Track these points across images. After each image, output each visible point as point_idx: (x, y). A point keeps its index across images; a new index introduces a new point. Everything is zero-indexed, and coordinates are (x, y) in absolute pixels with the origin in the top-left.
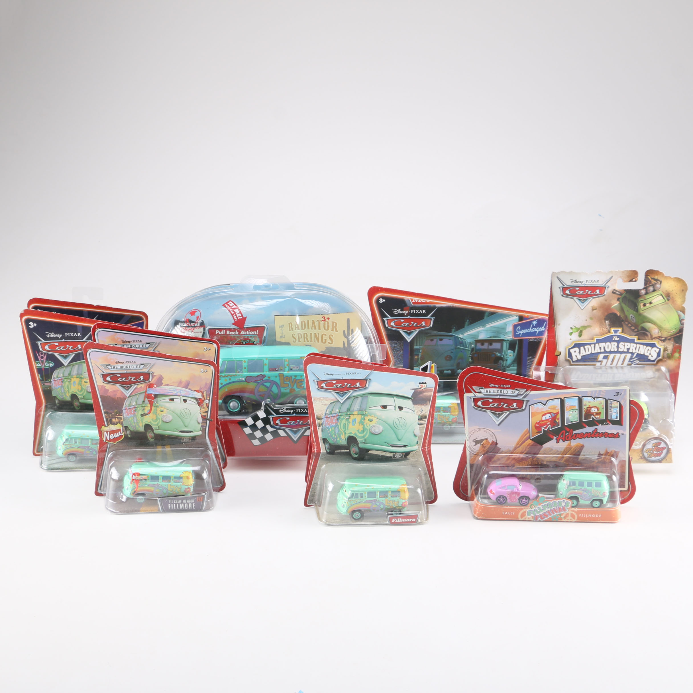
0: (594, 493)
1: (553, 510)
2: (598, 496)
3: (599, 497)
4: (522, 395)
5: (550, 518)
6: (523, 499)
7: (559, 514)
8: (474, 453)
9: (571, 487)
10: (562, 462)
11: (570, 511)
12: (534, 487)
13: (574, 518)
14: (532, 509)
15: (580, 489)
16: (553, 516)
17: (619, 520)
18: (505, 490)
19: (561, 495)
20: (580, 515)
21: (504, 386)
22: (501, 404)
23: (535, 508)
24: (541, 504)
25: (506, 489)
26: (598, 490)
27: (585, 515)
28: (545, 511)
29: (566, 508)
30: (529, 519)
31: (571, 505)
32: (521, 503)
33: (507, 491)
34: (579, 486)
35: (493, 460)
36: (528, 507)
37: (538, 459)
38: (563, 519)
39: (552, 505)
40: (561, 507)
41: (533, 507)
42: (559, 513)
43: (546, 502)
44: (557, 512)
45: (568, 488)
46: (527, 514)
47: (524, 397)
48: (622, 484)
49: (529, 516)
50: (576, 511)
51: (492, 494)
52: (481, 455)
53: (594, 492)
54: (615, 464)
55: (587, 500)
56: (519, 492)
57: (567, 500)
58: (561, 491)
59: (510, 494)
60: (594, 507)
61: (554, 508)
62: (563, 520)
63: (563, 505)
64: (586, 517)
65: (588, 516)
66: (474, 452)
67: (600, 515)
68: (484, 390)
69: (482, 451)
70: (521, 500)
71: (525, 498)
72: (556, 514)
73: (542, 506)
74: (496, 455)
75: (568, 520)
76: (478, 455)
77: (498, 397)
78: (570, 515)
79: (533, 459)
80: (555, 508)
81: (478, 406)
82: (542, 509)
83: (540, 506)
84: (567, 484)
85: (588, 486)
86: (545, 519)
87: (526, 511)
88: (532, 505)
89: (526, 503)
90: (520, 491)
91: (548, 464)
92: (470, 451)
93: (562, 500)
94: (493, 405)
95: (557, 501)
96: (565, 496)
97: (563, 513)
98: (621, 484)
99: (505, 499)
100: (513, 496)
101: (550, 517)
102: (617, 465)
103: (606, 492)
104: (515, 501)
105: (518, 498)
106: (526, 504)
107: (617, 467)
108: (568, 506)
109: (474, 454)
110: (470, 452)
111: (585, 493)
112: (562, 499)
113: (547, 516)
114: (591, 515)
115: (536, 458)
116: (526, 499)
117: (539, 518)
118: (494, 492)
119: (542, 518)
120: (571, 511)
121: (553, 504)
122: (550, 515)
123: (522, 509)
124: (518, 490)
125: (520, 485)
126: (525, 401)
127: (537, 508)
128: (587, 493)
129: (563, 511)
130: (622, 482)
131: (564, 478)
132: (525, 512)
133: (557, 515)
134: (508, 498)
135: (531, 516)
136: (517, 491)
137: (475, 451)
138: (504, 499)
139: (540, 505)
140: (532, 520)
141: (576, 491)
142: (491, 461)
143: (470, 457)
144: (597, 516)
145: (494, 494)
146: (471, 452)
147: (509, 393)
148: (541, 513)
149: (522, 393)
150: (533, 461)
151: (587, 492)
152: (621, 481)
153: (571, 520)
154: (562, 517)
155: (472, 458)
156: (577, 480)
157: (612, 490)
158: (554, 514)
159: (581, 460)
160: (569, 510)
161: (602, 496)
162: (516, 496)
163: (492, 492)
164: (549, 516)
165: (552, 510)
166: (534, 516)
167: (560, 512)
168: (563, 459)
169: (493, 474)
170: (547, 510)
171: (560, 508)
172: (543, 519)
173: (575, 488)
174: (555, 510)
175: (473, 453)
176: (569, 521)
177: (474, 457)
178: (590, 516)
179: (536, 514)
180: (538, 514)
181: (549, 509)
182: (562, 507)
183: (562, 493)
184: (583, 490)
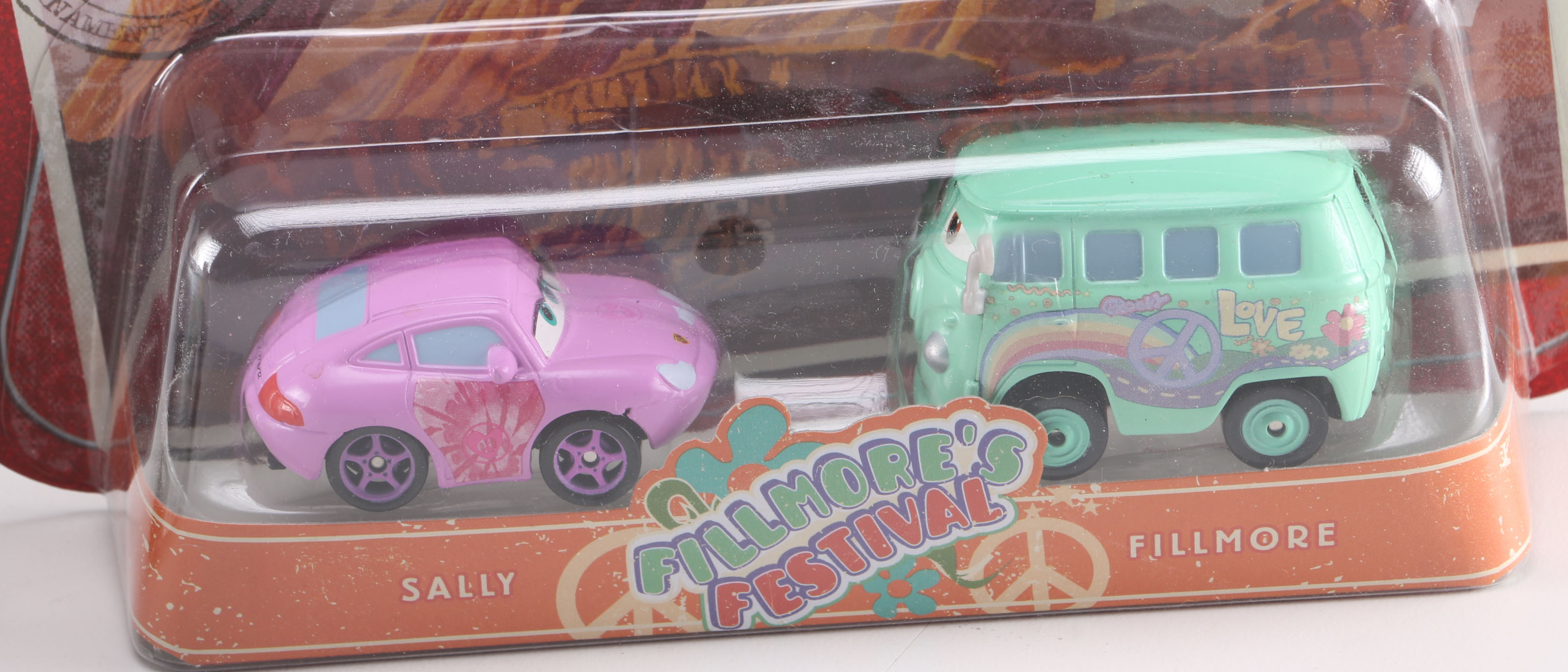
0: (1244, 329)
1: (876, 518)
2: (1278, 357)
3: (1293, 363)
5: (856, 596)
6: (581, 440)
7: (935, 554)
9: (1019, 295)
10: (941, 50)
11: (1033, 511)
13: (1084, 579)
14: (671, 525)
15: (1106, 306)
16: (883, 574)
18: (399, 377)
19: (941, 368)
20: (1135, 543)
23: (702, 519)
24: (759, 470)
25: (410, 366)
26: (1274, 303)
27: (1186, 543)
28: (798, 539)
29: (996, 494)
30: (657, 617)
31: (1037, 456)
32: (565, 480)
33: (419, 377)
34: (1096, 272)
36: (639, 512)
38: (974, 593)
39: (860, 476)
40: (950, 487)
41: (687, 506)
42: (929, 544)
43: (803, 456)
44: (912, 538)
45: (988, 301)
46: (631, 578)
49: (653, 588)
50: (1091, 507)
51: (283, 418)
52: (170, 57)
53: (1237, 320)
55: (1182, 401)
56: (532, 382)
57: (989, 416)
58: (933, 338)
59: (449, 405)
60: (1259, 461)
61: (875, 498)
62: (983, 600)
63: (964, 468)
64: (1191, 554)
65: (1209, 542)
67: (1323, 530)
70: (563, 445)
71: (596, 434)
72: (903, 550)
73: (765, 489)
75: (1028, 594)
78: (1036, 549)
79: (663, 51)
80: (893, 499)
82: (771, 516)
83: (753, 496)
84: (975, 268)
85: (1173, 270)
86: (810, 609)
87: (622, 550)
88: (672, 487)
89: (609, 475)
90: (545, 374)
93: (948, 424)
95: (903, 436)
96: (970, 384)
97: (976, 541)
99: (408, 454)
100: (478, 419)
101: (855, 589)
103: (1358, 307)
104: (501, 465)
105: (527, 434)
106: (604, 487)
108: (1011, 469)
111: (1156, 338)
112: (944, 414)
113: (827, 581)
114: (1237, 534)
115: (688, 40)
116: (610, 446)
117: (757, 607)
118: (296, 394)
119: (783, 607)
120: (1047, 510)
121: (866, 468)
122: (857, 567)
123: (585, 537)
124: (520, 364)
125: (540, 305)
127: (718, 515)
128: (1175, 334)
129: (969, 519)
131: (949, 209)
132: (616, 557)
133: (923, 563)
134: (434, 444)
135: (674, 590)
136: (509, 370)
138: (395, 460)
139: (742, 480)
140: (685, 621)
141: (1072, 322)
143: (63, 79)
144: (1292, 542)
145: (295, 418)
148: (769, 556)
151: (1177, 325)
153: (1054, 592)
154: (973, 571)
155: (82, 85)
156: (1071, 220)
158: (884, 552)
160: (1021, 511)
161: (1322, 353)
162: (511, 422)
163: (280, 397)
164: (847, 580)
165: (867, 525)
166: (703, 590)
167: (939, 527)
169: (268, 237)
170: (817, 524)
171: (938, 500)
172: (795, 606)
173: (1059, 302)
174: (889, 517)
176: (1042, 602)
177: (99, 75)
178: (1229, 547)
179: (723, 572)
180: (743, 572)
181: (840, 515)
182: (958, 481)
183: (945, 354)
184: (1136, 315)
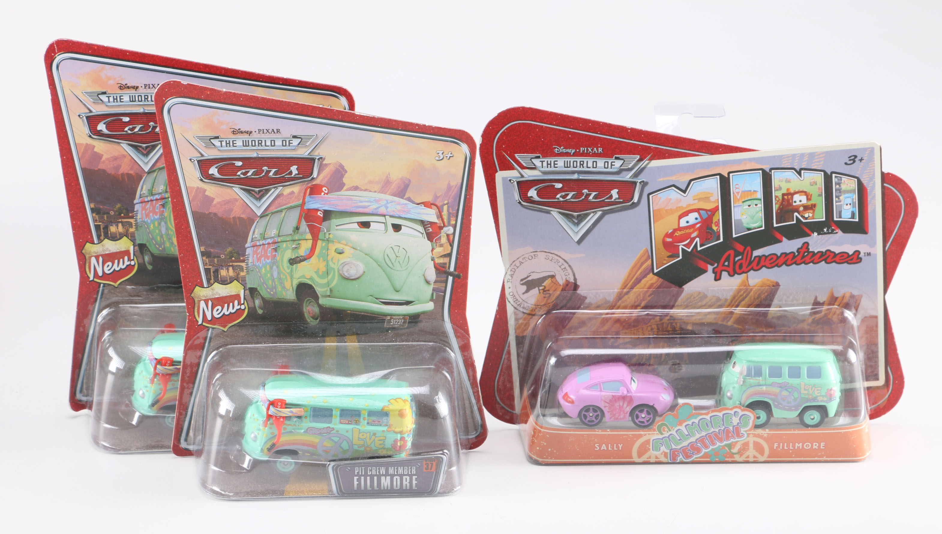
0: (806, 392)
1: (712, 435)
2: (814, 399)
3: (818, 401)
4: (630, 170)
5: (706, 455)
6: (641, 411)
7: (726, 445)
8: (525, 311)
9: (751, 380)
10: (730, 323)
11: (751, 435)
12: (664, 383)
13: (762, 453)
14: (662, 434)
15: (773, 384)
16: (713, 449)
17: (868, 454)
18: (598, 393)
19: (730, 398)
20: (776, 445)
21: (587, 150)
22: (583, 194)
23: (670, 433)
24: (685, 421)
25: (601, 391)
26: (814, 385)
27: (788, 446)
28: (693, 439)
29: (742, 430)
30: (657, 458)
31: (753, 421)
32: (637, 421)
33: (603, 394)
34: (771, 376)
35: (570, 325)
36: (654, 430)
37: (674, 320)
38: (735, 456)
39: (709, 424)
40: (731, 428)
41: (666, 429)
42: (725, 443)
43: (696, 418)
44: (721, 440)
45: (744, 382)
46: (651, 447)
47: (636, 175)
48: (872, 372)
49: (656, 451)
50: (766, 435)
51: (569, 402)
52: (542, 315)
53: (805, 390)
54: (852, 326)
55: (790, 409)
56: (631, 397)
57: (743, 410)
58: (729, 391)
59: (610, 401)
60: (807, 426)
61: (713, 430)
62: (737, 458)
63: (735, 424)
64: (789, 449)
65: (794, 446)
66: (524, 308)
67: (822, 444)
68: (542, 162)
69: (545, 305)
70: (637, 412)
71: (645, 410)
72: (718, 444)
73: (686, 426)
74: (574, 313)
75: (748, 457)
76: (534, 315)
77: (575, 176)
78: (751, 445)
79: (661, 320)
80: (717, 430)
81: (529, 200)
82: (687, 433)
83: (683, 428)
84: (741, 373)
85: (790, 376)
86: (694, 458)
87: (649, 440)
88: (663, 424)
89: (648, 421)
90: (634, 394)
91: (696, 329)
92: (516, 306)
93: (732, 412)
94: (563, 197)
95: (720, 414)
96: (738, 402)
97: (736, 442)
98: (870, 370)
99: (599, 413)
100: (617, 404)
101: (706, 453)
102: (859, 327)
103: (834, 388)
104: (622, 416)
105: (629, 409)
106: (646, 424)
107: (859, 331)
108: (746, 425)
109: (523, 313)
110: (515, 308)
111: (785, 393)
112: (731, 409)
113: (699, 450)
114: (801, 444)
115: (668, 318)
116: (648, 413)
117: (681, 457)
118: (572, 397)
119: (687, 457)
120: (755, 435)
121: (711, 422)
122: (706, 447)
123: (640, 436)
124: (628, 391)
125: (632, 378)
126: (638, 184)
127: (674, 432)
128: (790, 392)
129: (735, 436)
130: (871, 366)
131: (733, 360)
132: (648, 442)
133: (723, 447)
134: (606, 410)
135: (661, 451)
136: (625, 392)
137: (526, 305)
138: (596, 414)
139: (680, 424)
140: (663, 459)
141: (764, 388)
142: (564, 327)
143: (516, 320)
144: (814, 447)
145: (572, 402)
146: (518, 307)
147: (601, 167)
148: (685, 444)
149: (630, 166)
150: (663, 323)
151: (790, 390)
152: (869, 364)
153: (755, 457)
154: (735, 450)
155: (521, 321)
156: (765, 363)
157: (849, 386)
158: (714, 444)
159: (773, 318)
160: (748, 435)
161: (825, 399)
162: (625, 405)
163: (569, 397)
164: (704, 451)
165: (710, 437)
166: (668, 451)
167: (728, 438)
168: (731, 317)
169: (569, 356)
170: (698, 436)
171: (728, 432)
172: (690, 457)
173: (761, 383)
174: (716, 435)
175: (521, 310)
176: (751, 459)
177: (525, 319)
178: (798, 447)
179: (674, 447)
180: (678, 447)
181: (704, 434)
182: (734, 426)
183: (732, 395)
184: (780, 387)
